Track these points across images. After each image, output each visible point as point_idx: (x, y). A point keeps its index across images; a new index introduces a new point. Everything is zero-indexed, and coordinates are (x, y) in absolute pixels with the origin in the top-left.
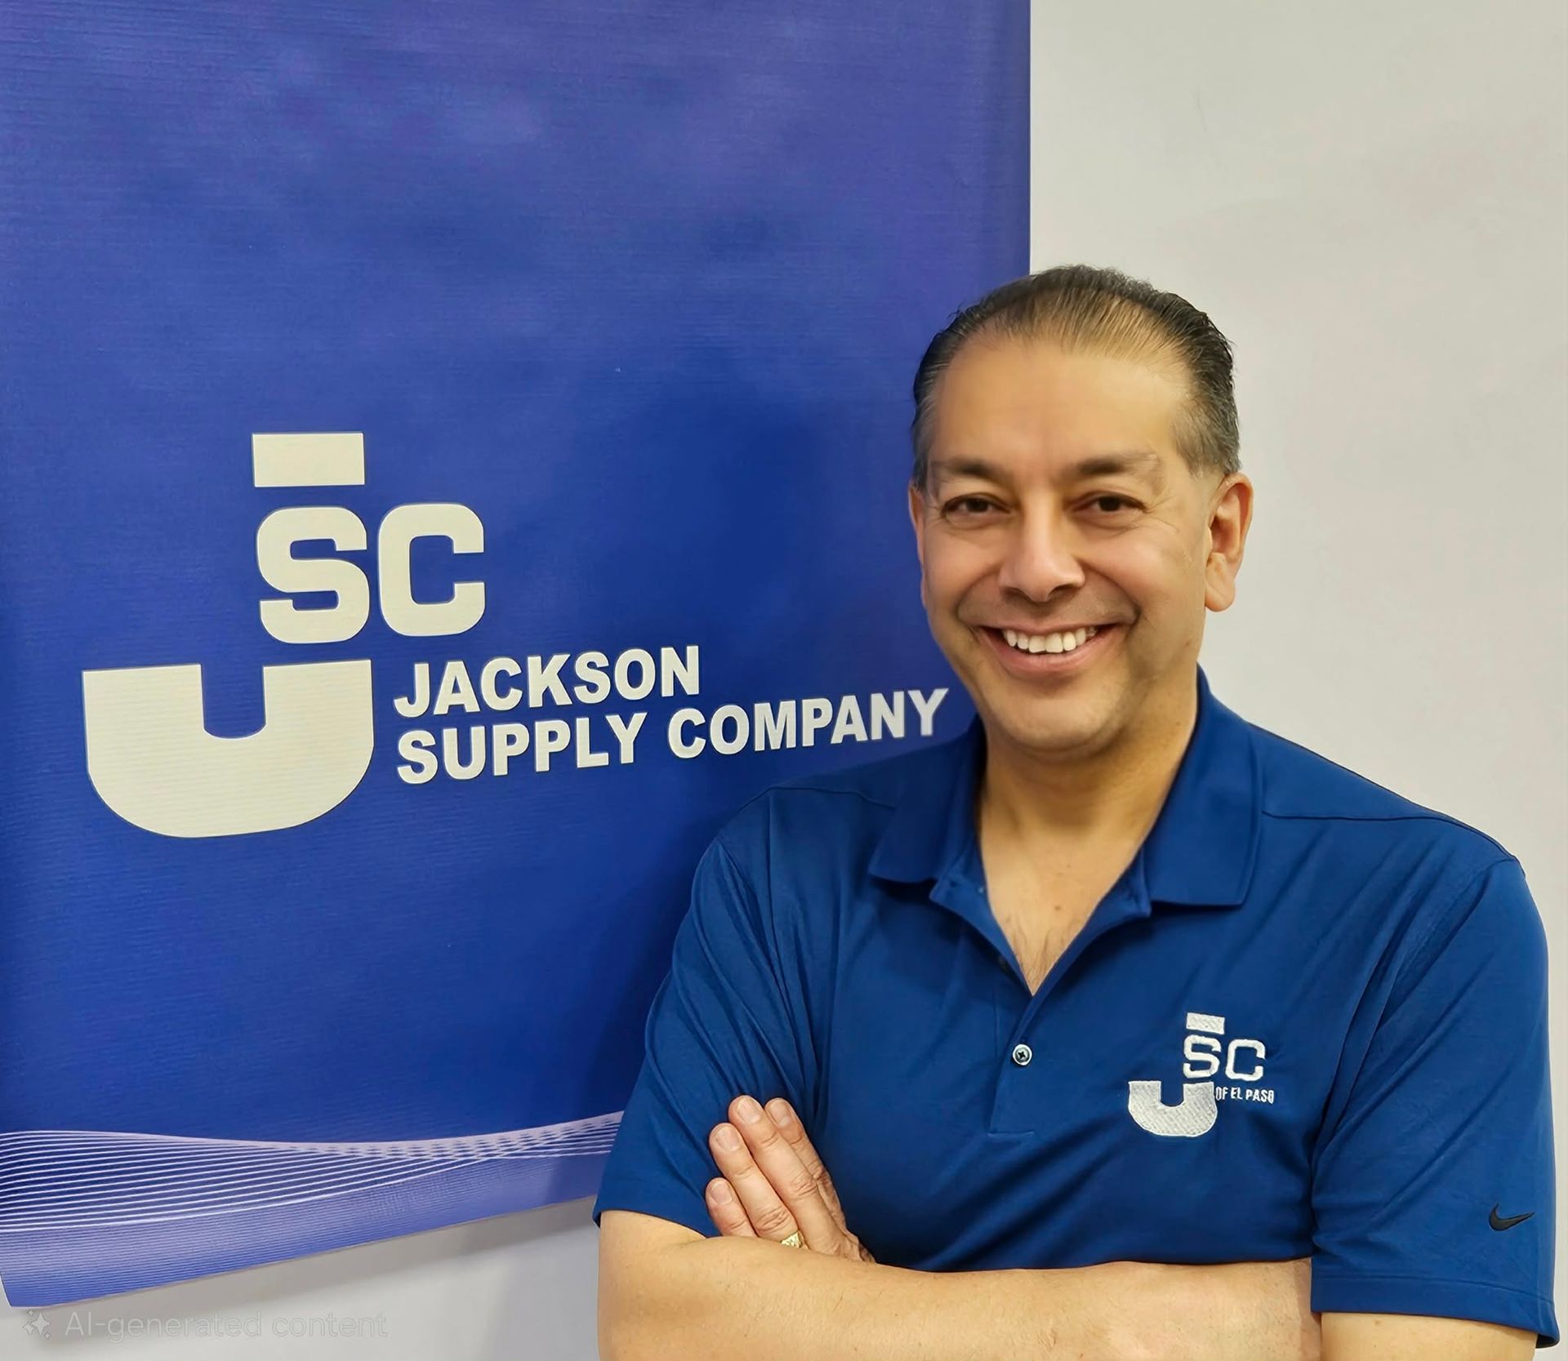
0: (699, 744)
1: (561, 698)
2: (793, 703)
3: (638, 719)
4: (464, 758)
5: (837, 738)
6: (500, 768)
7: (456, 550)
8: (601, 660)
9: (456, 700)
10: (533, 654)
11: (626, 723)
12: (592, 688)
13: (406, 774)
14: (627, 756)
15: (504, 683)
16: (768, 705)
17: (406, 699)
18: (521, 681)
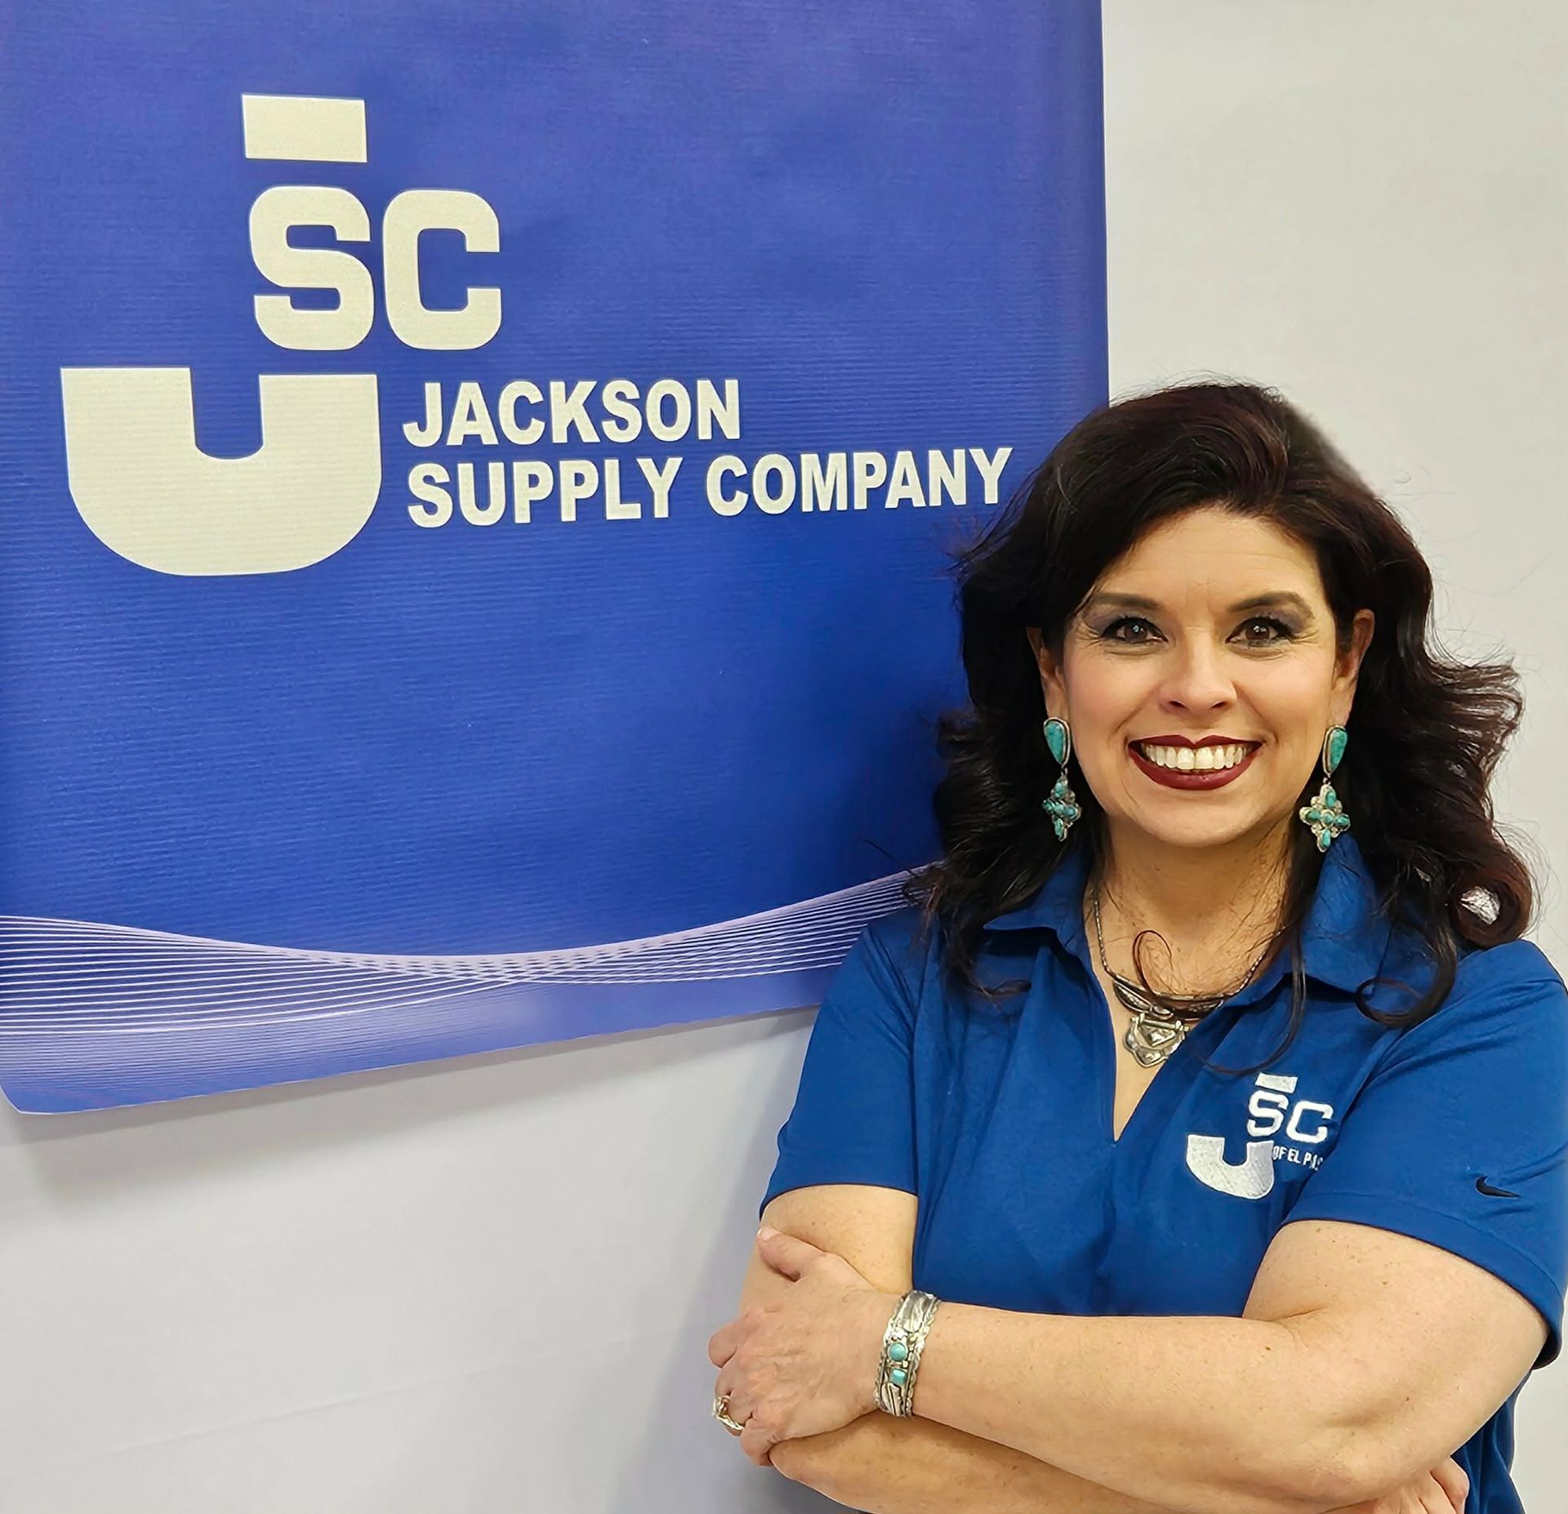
0: (741, 498)
1: (588, 435)
2: (844, 455)
3: (673, 464)
4: (482, 502)
5: (891, 503)
6: (522, 516)
7: (470, 248)
8: (632, 392)
9: (472, 429)
10: (557, 378)
11: (660, 468)
12: (622, 424)
13: (417, 514)
14: (661, 510)
15: (524, 412)
16: (816, 456)
17: (416, 424)
18: (543, 411)
